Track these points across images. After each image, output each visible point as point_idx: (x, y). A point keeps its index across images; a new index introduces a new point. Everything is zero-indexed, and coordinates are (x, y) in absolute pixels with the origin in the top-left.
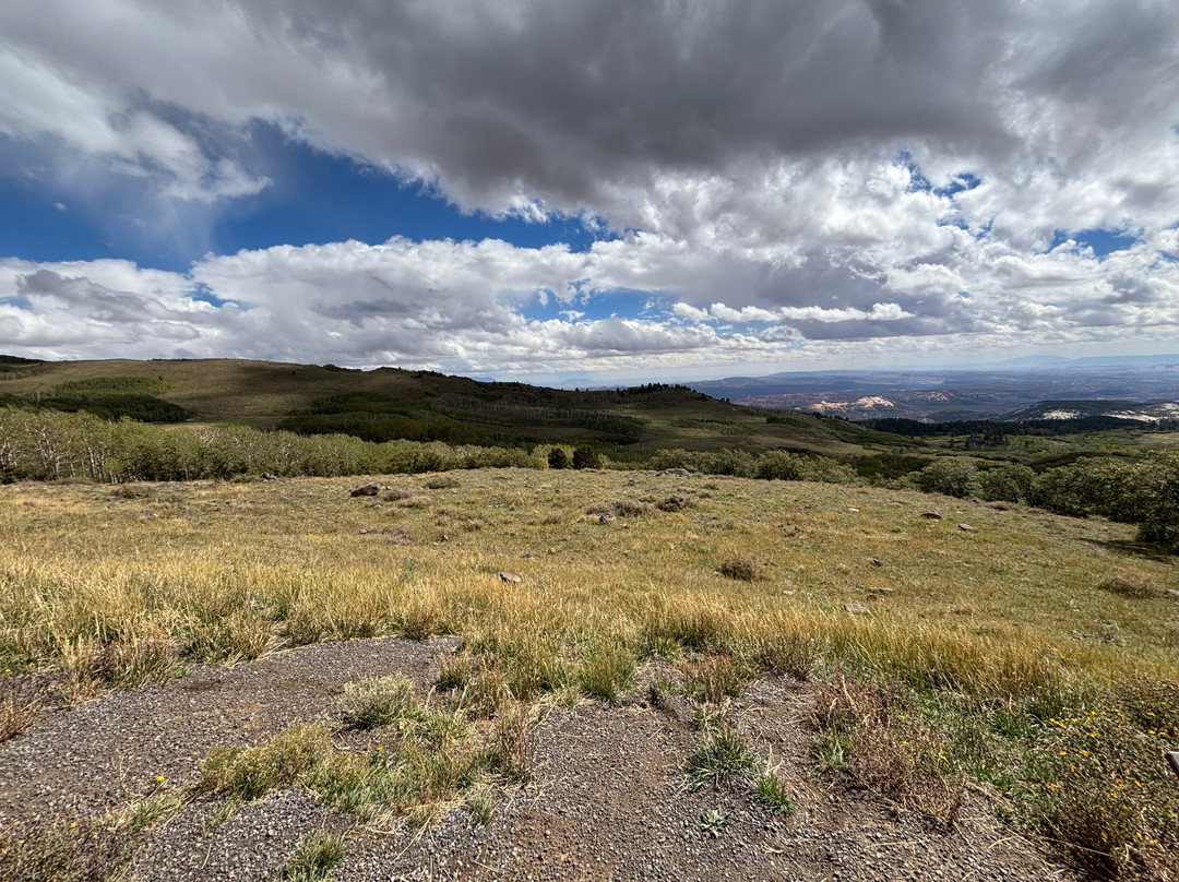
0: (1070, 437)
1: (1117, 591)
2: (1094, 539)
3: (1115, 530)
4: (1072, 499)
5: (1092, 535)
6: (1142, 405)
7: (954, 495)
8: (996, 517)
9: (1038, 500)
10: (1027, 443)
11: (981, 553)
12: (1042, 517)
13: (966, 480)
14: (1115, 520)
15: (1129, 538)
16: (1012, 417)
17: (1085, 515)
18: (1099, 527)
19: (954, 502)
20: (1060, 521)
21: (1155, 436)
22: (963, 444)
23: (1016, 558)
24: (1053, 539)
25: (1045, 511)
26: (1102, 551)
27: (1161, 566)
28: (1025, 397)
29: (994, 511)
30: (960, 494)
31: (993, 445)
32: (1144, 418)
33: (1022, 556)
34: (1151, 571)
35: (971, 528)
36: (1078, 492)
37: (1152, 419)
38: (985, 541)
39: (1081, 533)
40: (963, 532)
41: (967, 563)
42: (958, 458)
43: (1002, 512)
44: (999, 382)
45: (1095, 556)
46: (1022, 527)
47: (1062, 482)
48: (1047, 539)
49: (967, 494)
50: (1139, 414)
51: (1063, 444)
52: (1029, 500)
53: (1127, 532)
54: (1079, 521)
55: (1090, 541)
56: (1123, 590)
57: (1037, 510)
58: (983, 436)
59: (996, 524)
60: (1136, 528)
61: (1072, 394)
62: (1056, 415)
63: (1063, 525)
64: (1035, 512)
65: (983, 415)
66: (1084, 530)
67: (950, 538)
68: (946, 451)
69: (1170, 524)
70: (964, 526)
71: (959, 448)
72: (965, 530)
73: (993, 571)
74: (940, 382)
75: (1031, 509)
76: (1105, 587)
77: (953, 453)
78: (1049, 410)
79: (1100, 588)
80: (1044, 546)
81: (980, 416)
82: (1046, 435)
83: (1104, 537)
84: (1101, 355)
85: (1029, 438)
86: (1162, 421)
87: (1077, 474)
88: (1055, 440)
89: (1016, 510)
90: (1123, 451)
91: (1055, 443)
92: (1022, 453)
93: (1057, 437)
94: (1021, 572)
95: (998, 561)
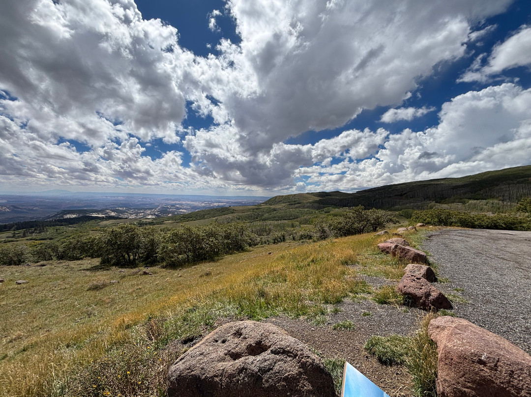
0: (75, 225)
1: (94, 289)
2: (86, 268)
3: (93, 262)
4: (77, 253)
5: (84, 267)
6: (100, 211)
7: (15, 264)
8: (40, 271)
9: (62, 257)
10: (57, 230)
11: (30, 295)
12: (64, 264)
13: (22, 254)
14: (93, 257)
15: (98, 264)
16: (49, 218)
17: (82, 259)
18: (88, 263)
19: (14, 268)
20: (72, 264)
21: (104, 222)
22: (22, 234)
23: (51, 290)
24: (68, 274)
25: (65, 261)
26: (88, 273)
27: (109, 272)
28: (54, 208)
29: (39, 268)
30: (19, 262)
31: (40, 233)
32: (100, 216)
33: (54, 288)
34: (105, 275)
35: (24, 281)
36: (79, 249)
37: (103, 216)
38: (33, 286)
39: (80, 267)
40: (19, 286)
41: (21, 304)
42: (18, 242)
43: (44, 267)
44: (41, 202)
45: (86, 276)
46: (54, 272)
47: (72, 246)
48: (66, 275)
49: (24, 262)
50: (99, 214)
51: (73, 228)
52: (58, 257)
53: (96, 261)
54: (79, 262)
55: (84, 270)
56: (96, 288)
57: (61, 261)
58: (33, 229)
59: (40, 275)
60: (99, 259)
61: (75, 207)
62: (68, 216)
63: (73, 266)
64: (61, 263)
65: (33, 218)
66: (82, 266)
67: (10, 292)
68: (10, 239)
69: (110, 255)
70: (20, 281)
71: (18, 237)
72: (20, 284)
73: (37, 302)
74: (4, 201)
75: (59, 261)
76: (90, 289)
77: (15, 240)
78: (66, 214)
79: (88, 290)
80: (64, 279)
81: (31, 218)
82: (65, 225)
83: (89, 266)
84: (84, 191)
85: (58, 227)
86: (106, 216)
87: (78, 241)
88: (69, 227)
89: (51, 264)
90: (95, 229)
91: (70, 228)
92: (54, 235)
93: (70, 226)
94: (52, 297)
95: (40, 296)
